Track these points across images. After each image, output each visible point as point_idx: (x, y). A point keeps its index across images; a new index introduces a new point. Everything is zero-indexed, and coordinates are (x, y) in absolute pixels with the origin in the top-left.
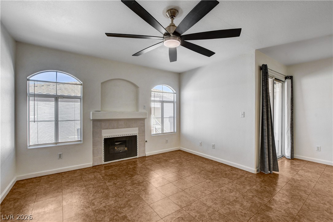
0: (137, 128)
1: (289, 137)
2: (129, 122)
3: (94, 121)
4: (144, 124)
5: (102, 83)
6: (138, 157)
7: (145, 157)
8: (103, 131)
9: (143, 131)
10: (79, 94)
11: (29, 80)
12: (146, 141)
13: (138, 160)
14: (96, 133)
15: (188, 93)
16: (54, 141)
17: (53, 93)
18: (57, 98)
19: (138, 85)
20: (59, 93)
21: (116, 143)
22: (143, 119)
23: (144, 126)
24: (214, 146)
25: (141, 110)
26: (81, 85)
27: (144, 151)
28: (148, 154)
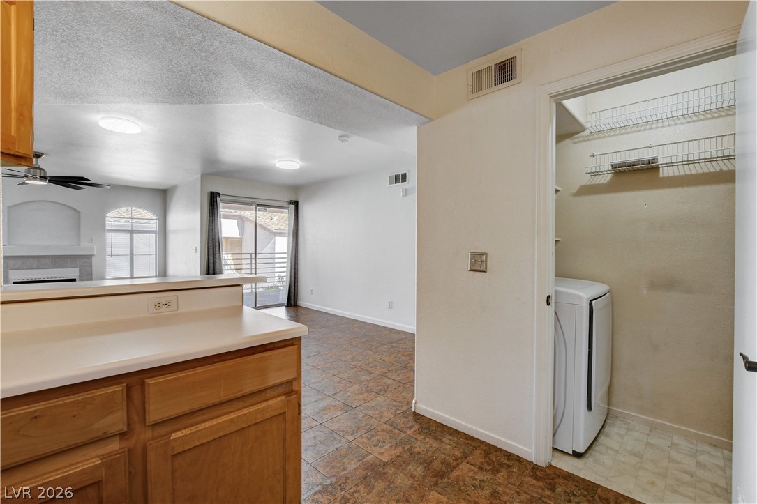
0: (77, 270)
4: (91, 263)
5: (10, 208)
9: (87, 273)
19: (78, 209)
22: (89, 257)
23: (91, 266)
25: (85, 244)
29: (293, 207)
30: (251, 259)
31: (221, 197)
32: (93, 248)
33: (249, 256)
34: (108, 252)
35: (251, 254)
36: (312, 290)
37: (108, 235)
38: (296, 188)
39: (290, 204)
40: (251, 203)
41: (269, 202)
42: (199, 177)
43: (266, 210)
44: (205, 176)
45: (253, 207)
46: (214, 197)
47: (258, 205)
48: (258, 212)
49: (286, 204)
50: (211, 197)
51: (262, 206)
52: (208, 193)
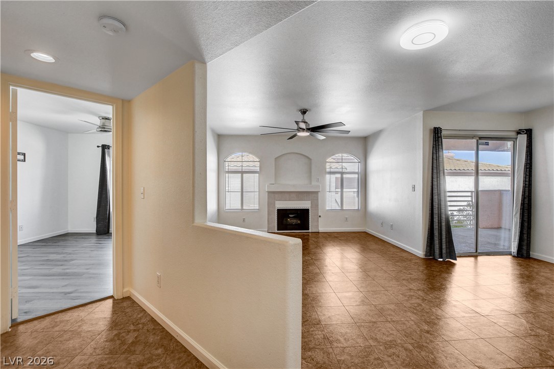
0: (310, 202)
1: (517, 222)
2: (301, 195)
3: (269, 192)
4: (318, 197)
5: (275, 159)
6: (310, 231)
7: (318, 232)
8: (277, 202)
9: (316, 205)
10: (258, 169)
11: (225, 161)
12: (320, 216)
13: (310, 234)
14: (270, 204)
15: (376, 161)
16: (240, 208)
17: (240, 169)
18: (242, 173)
19: (310, 157)
20: (244, 169)
21: (291, 216)
22: (317, 193)
23: (318, 200)
24: (392, 226)
25: (314, 183)
26: (259, 161)
27: (317, 226)
28: (321, 229)
29: (523, 138)
30: (471, 196)
32: (319, 186)
33: (469, 194)
34: (328, 189)
35: (472, 192)
37: (328, 176)
39: (519, 133)
40: (473, 137)
41: (492, 134)
42: (421, 114)
43: (487, 144)
44: (427, 113)
45: (474, 141)
46: (438, 133)
47: (481, 138)
48: (480, 146)
49: (513, 134)
50: (435, 134)
51: (483, 140)
52: (431, 130)
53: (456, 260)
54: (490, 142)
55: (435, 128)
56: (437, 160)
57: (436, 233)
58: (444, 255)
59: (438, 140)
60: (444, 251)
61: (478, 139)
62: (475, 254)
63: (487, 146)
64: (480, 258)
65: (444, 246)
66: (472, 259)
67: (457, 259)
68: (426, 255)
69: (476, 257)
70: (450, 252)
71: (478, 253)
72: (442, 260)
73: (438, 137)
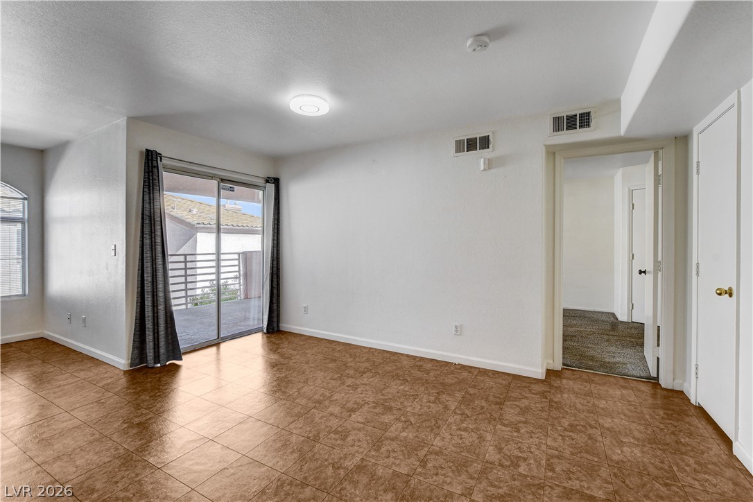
29: (271, 187)
31: (165, 161)
36: (306, 309)
38: (276, 159)
39: (267, 181)
40: (212, 177)
41: (238, 177)
42: (122, 121)
43: (232, 190)
44: (134, 122)
45: (215, 183)
46: (152, 160)
47: (223, 180)
48: (222, 192)
49: (261, 182)
50: (148, 160)
51: (227, 182)
52: (141, 152)
53: (181, 359)
54: (236, 188)
55: (147, 151)
56: (150, 203)
57: (149, 324)
58: (162, 357)
59: (152, 172)
60: (162, 351)
61: (219, 180)
62: (216, 342)
63: (231, 192)
64: (223, 346)
65: (162, 343)
66: (214, 349)
67: (183, 357)
68: (132, 365)
69: (218, 345)
70: (173, 350)
71: (220, 339)
72: (159, 365)
73: (153, 167)
